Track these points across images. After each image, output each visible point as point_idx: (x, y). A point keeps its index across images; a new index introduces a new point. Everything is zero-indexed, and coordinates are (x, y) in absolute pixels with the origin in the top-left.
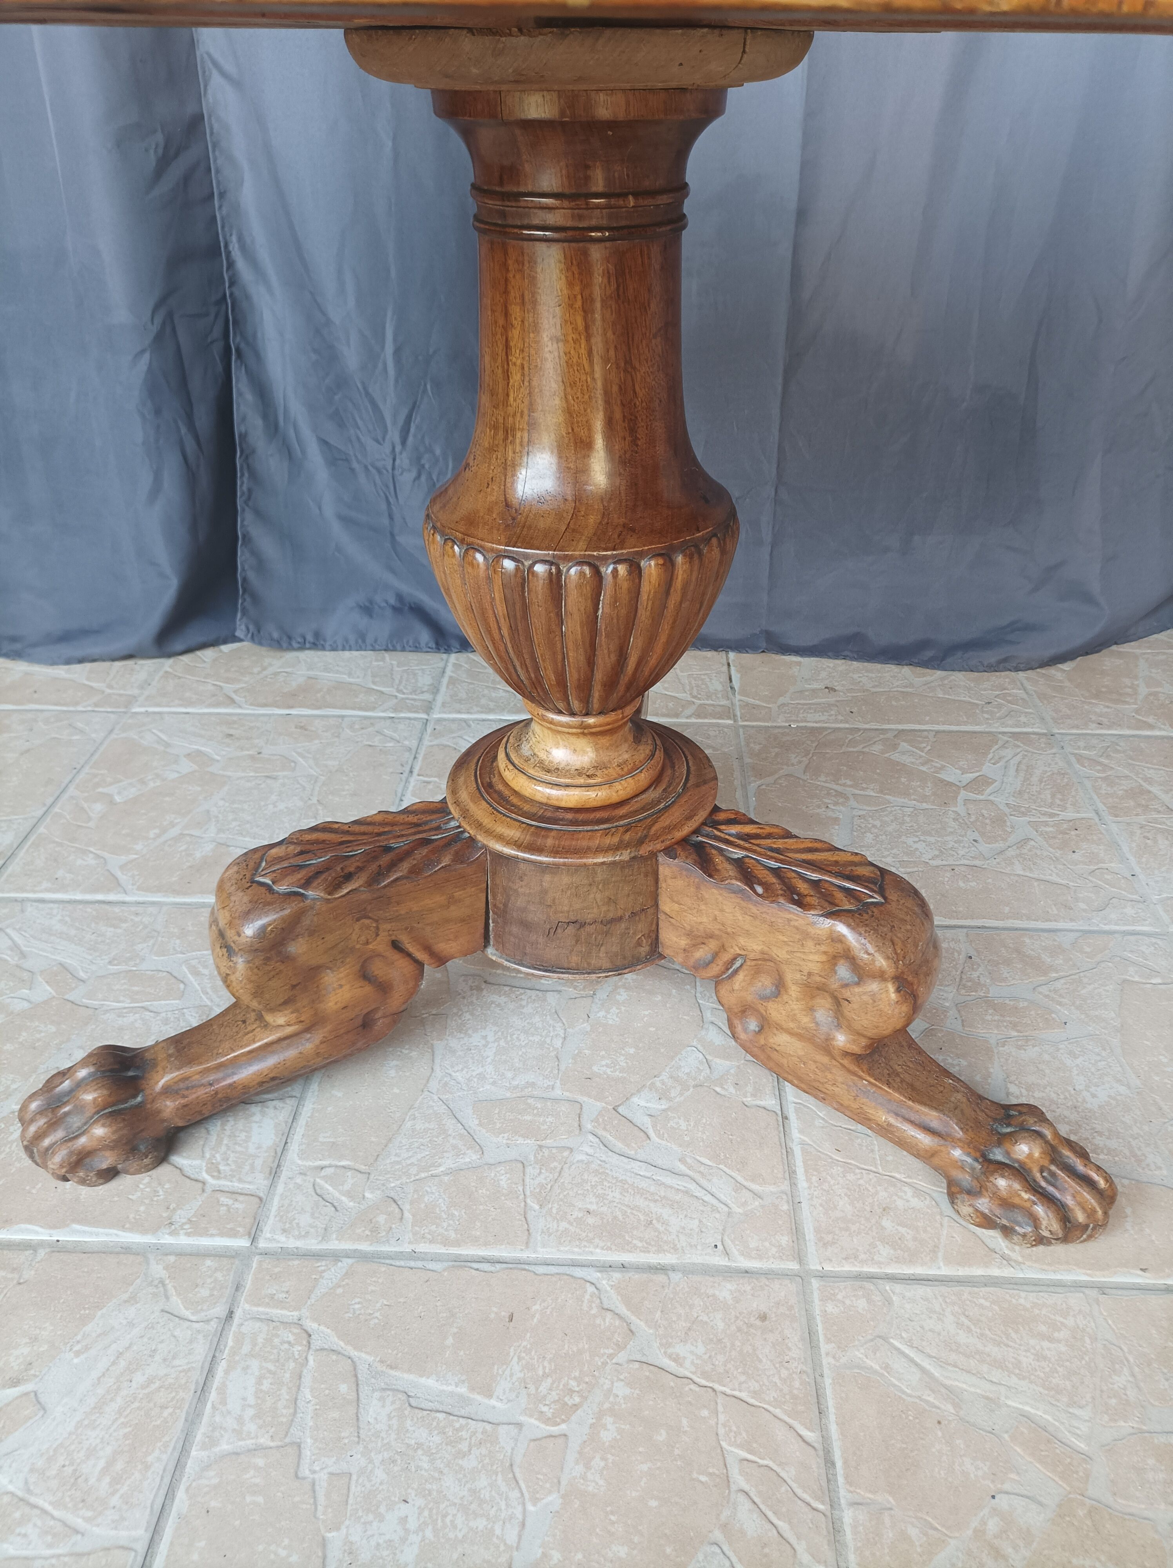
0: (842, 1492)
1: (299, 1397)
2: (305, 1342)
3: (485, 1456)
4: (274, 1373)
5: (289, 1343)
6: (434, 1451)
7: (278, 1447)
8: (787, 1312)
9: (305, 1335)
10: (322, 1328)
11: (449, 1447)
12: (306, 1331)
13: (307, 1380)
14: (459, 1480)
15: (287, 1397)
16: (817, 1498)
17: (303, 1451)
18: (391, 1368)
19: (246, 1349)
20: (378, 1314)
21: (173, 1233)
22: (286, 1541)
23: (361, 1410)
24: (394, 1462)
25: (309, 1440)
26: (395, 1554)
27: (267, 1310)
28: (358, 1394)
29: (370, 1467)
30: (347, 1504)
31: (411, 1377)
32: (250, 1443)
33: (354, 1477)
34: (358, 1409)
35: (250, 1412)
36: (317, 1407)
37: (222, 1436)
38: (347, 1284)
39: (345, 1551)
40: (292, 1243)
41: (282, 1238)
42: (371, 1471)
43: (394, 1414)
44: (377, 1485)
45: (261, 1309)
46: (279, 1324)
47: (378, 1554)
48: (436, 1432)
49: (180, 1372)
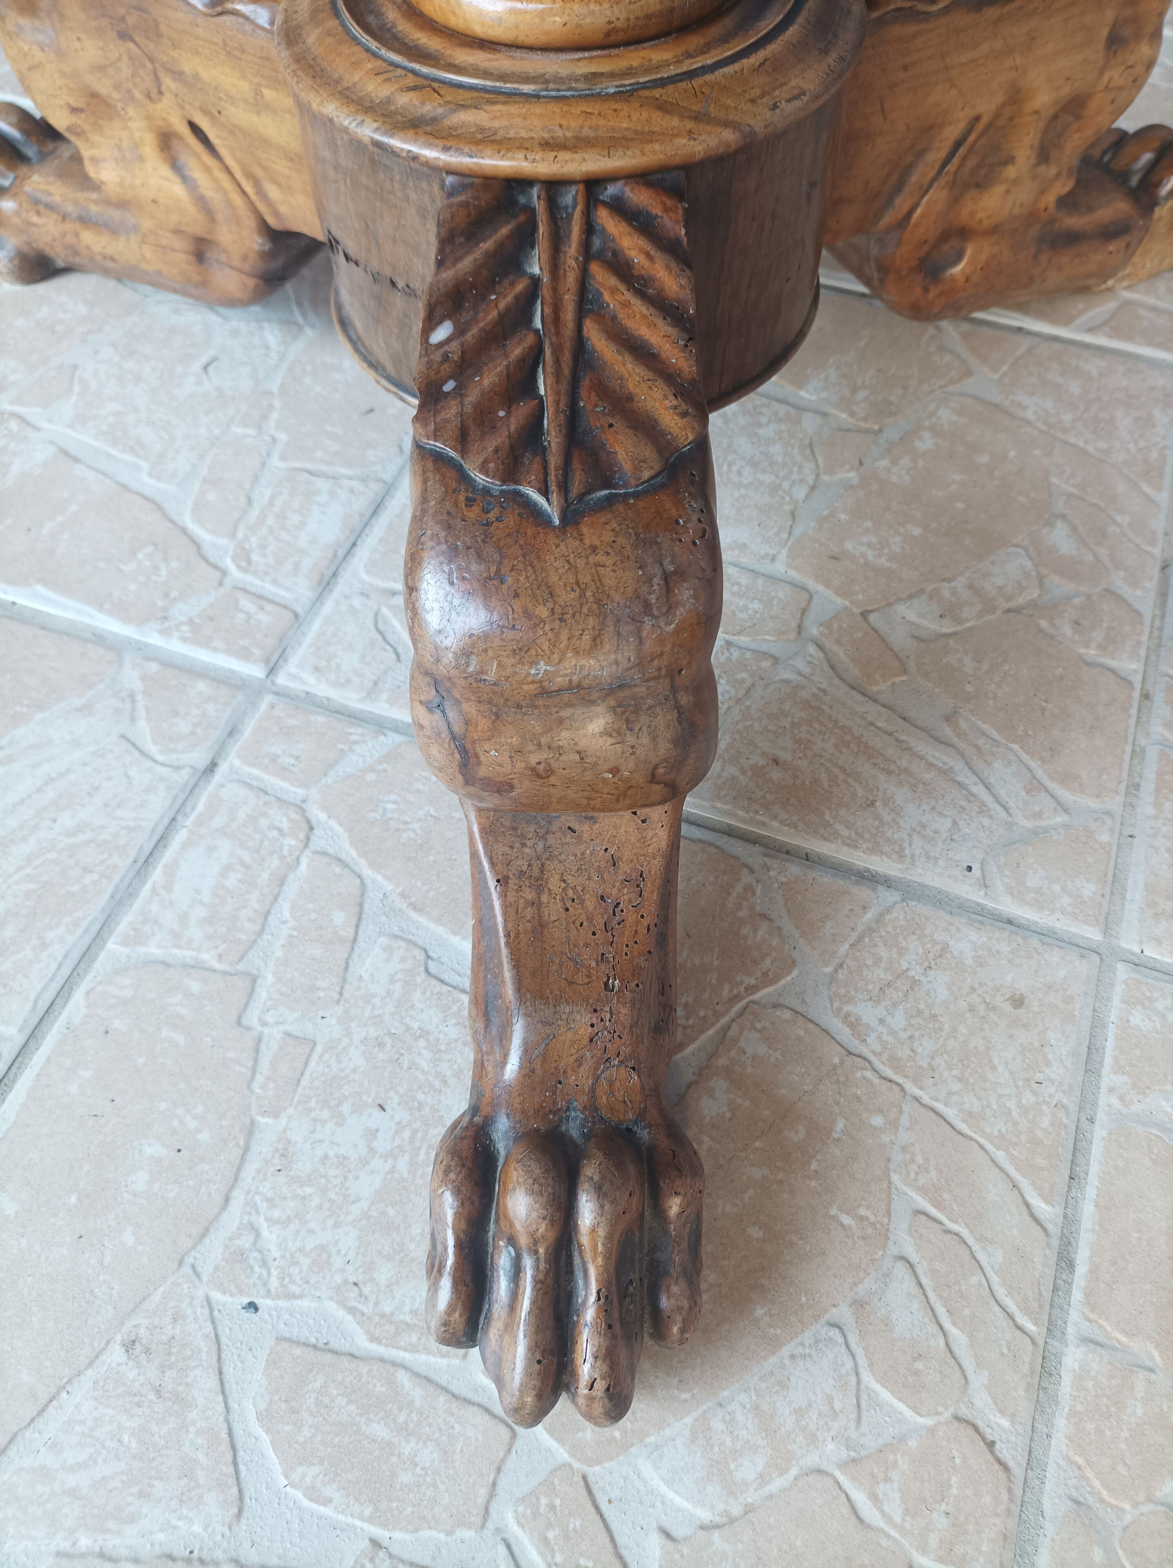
0: (1074, 1315)
1: (273, 911)
2: (302, 836)
4: (248, 867)
5: (280, 830)
7: (225, 973)
8: (1062, 1005)
9: (305, 826)
10: (332, 823)
12: (308, 822)
13: (291, 891)
15: (257, 907)
16: (1027, 1311)
17: (257, 989)
18: (415, 909)
19: (219, 821)
20: (416, 826)
21: (165, 632)
22: (200, 1109)
23: (355, 957)
24: (381, 1045)
25: (270, 977)
26: (345, 1178)
27: (263, 775)
28: (357, 932)
29: (345, 1042)
30: (298, 1085)
31: (440, 930)
32: (188, 955)
33: (319, 1049)
34: (350, 954)
35: (200, 912)
36: (295, 933)
37: (153, 934)
38: (385, 771)
39: (277, 1150)
40: (322, 690)
41: (311, 679)
42: (344, 1048)
43: (399, 976)
44: (348, 1071)
45: (255, 771)
46: (272, 799)
47: (321, 1170)
48: (454, 1021)
49: (123, 828)
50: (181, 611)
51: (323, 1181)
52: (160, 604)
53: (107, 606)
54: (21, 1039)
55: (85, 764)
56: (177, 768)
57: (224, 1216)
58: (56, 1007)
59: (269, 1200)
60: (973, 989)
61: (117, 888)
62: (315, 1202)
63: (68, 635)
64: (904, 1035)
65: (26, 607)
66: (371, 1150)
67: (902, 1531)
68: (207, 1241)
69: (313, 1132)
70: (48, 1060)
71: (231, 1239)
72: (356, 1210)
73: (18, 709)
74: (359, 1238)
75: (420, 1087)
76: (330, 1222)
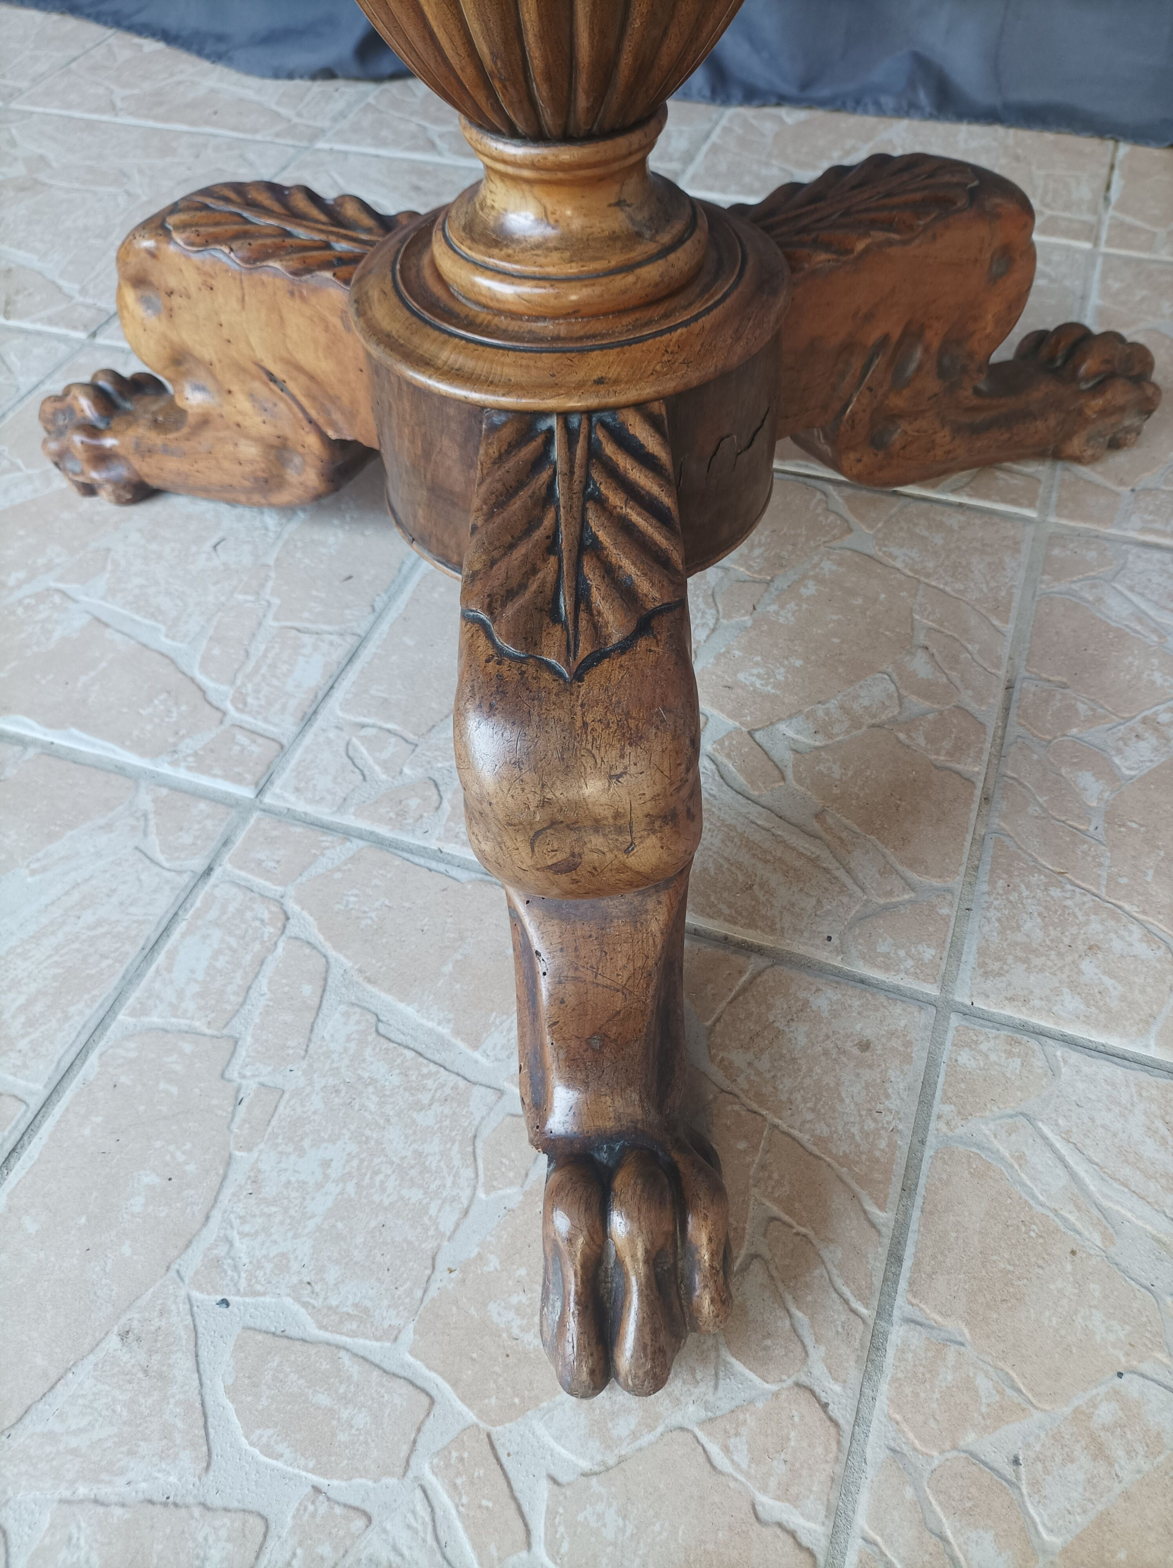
0: (898, 1301)
1: (254, 986)
2: (280, 925)
3: (446, 1116)
4: (234, 951)
5: (262, 921)
6: (388, 1093)
7: (213, 1036)
8: (902, 1049)
9: (282, 917)
10: (305, 913)
11: (407, 1094)
12: (285, 913)
13: (269, 969)
14: (406, 1137)
15: (241, 983)
16: (860, 1297)
17: (239, 1049)
18: (369, 980)
19: (212, 915)
20: (373, 915)
21: (174, 764)
22: (188, 1146)
23: (319, 1021)
24: (337, 1091)
25: (249, 1039)
26: (304, 1199)
27: (250, 877)
28: (321, 1001)
29: (308, 1090)
30: (268, 1125)
31: (389, 998)
32: (183, 1022)
33: (286, 1096)
34: (315, 1019)
35: (195, 988)
36: (271, 1003)
37: (156, 1006)
38: (350, 870)
39: (249, 1177)
40: (301, 807)
41: (292, 798)
42: (307, 1095)
43: (355, 1036)
44: (309, 1113)
45: (243, 874)
46: (257, 896)
47: (285, 1192)
48: (397, 1071)
49: (134, 922)
50: (189, 745)
51: (286, 1202)
52: (171, 740)
53: (128, 743)
54: (46, 1093)
55: (105, 871)
56: (180, 872)
57: (204, 1231)
58: (75, 1068)
59: (241, 1217)
60: (827, 1037)
61: (127, 970)
62: (278, 1218)
63: (96, 767)
64: (768, 1076)
65: (63, 746)
66: (326, 1176)
67: (748, 1475)
68: (190, 1250)
69: (279, 1162)
70: (67, 1109)
71: (209, 1249)
72: (311, 1224)
73: (52, 828)
74: (313, 1246)
75: (367, 1125)
76: (290, 1234)
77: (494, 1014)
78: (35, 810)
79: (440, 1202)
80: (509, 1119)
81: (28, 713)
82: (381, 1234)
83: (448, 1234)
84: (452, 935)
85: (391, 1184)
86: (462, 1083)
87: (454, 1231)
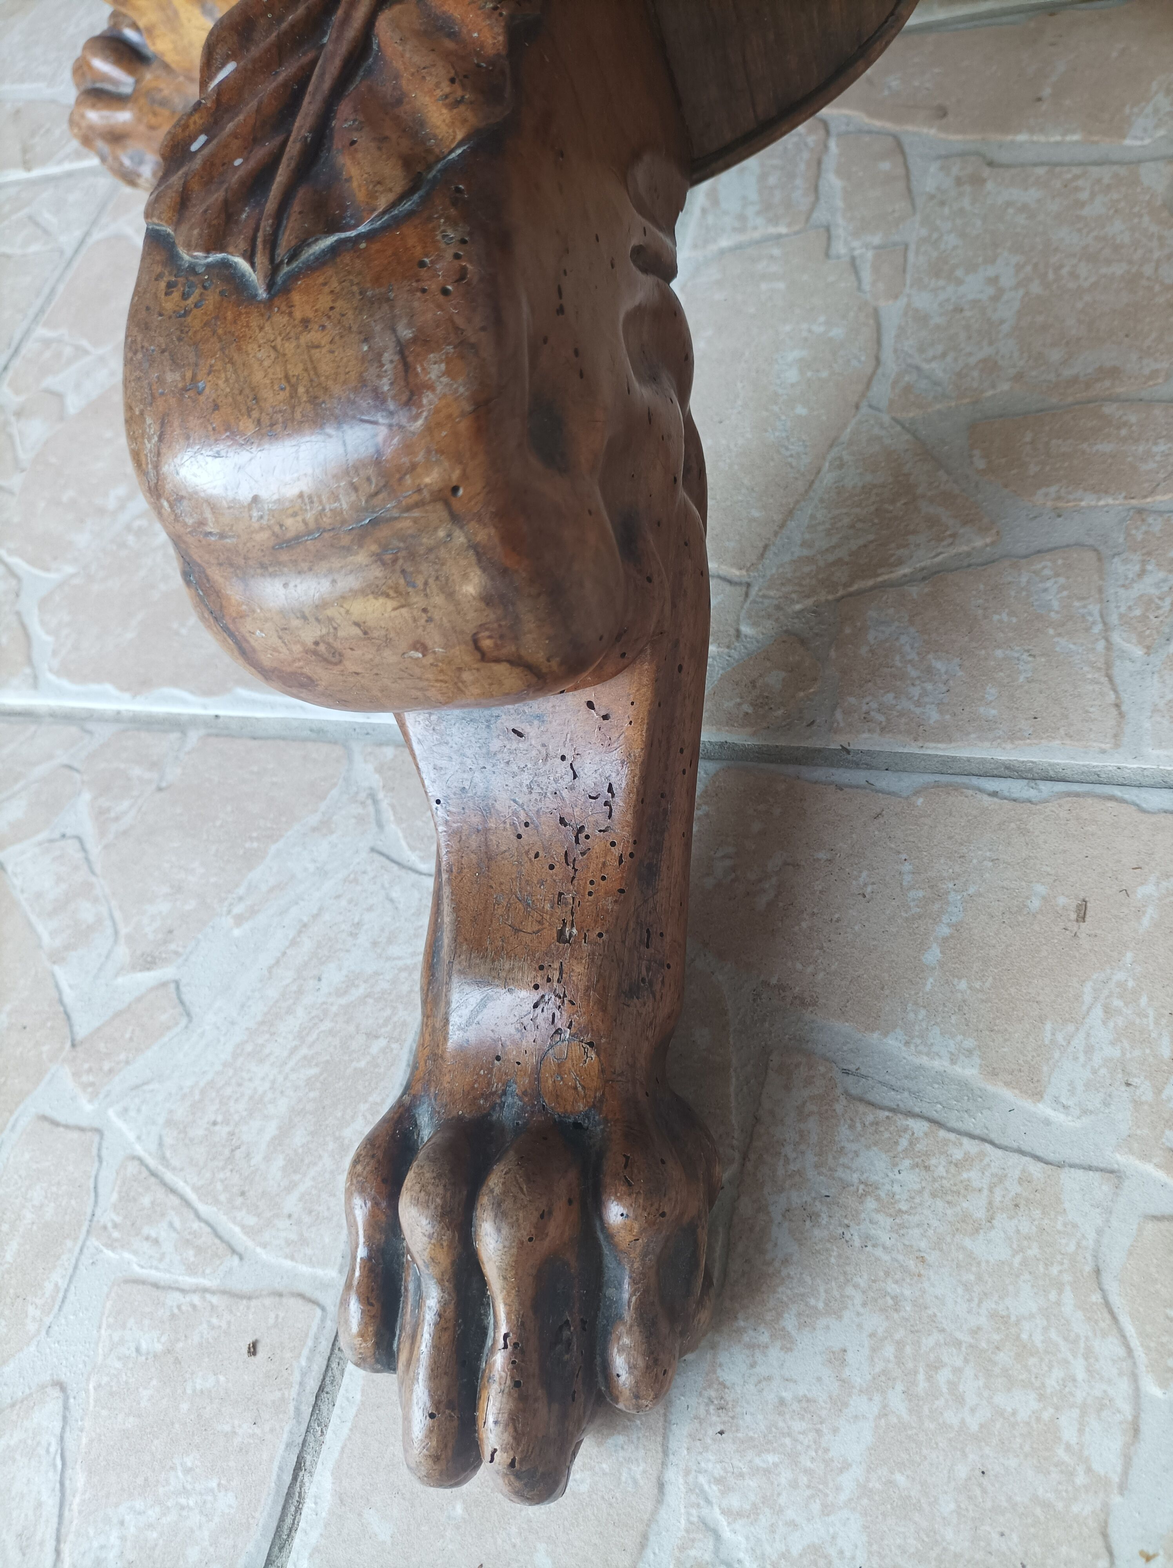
3: (1028, 1238)
6: (904, 1207)
11: (940, 1204)
14: (967, 1287)
47: (781, 1424)
49: (401, 970)
51: (787, 1441)
57: (663, 1513)
59: (718, 1481)
62: (785, 1476)
68: (649, 1554)
71: (682, 1548)
72: (848, 1481)
73: (248, 845)
74: (866, 1527)
75: (887, 1274)
76: (816, 1507)
77: (1048, 1026)
78: (218, 823)
79: (1075, 1413)
80: (1150, 1226)
81: (175, 682)
82: (984, 1491)
83: (1116, 1479)
84: (921, 894)
85: (970, 1385)
86: (1036, 1169)
87: (1125, 1473)
